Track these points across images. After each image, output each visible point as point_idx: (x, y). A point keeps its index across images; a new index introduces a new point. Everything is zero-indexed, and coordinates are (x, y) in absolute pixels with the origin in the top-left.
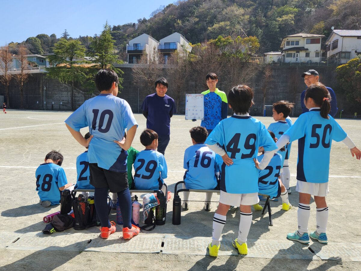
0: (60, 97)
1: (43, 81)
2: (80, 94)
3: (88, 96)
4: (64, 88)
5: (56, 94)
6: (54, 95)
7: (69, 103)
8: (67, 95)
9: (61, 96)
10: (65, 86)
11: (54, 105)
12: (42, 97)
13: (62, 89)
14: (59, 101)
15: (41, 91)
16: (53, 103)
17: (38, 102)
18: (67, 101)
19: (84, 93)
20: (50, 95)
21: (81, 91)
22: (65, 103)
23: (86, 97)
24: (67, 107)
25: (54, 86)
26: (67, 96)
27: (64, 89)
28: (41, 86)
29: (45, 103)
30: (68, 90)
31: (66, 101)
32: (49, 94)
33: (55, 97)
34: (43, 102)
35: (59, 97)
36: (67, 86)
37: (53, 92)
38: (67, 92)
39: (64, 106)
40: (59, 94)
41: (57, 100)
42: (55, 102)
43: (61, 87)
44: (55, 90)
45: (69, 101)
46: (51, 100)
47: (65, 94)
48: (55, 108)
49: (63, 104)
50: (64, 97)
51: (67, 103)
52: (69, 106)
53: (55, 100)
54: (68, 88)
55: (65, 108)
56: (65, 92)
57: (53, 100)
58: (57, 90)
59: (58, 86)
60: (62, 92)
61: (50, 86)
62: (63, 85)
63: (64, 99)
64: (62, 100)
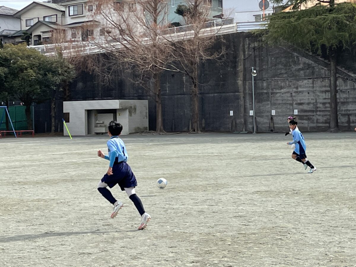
0: (291, 96)
1: (244, 55)
2: (349, 82)
4: (302, 69)
5: (281, 88)
6: (275, 91)
7: (317, 111)
8: (313, 87)
9: (295, 92)
10: (304, 63)
11: (274, 118)
12: (242, 98)
13: (297, 73)
14: (289, 107)
15: (240, 82)
16: (273, 113)
17: (232, 113)
18: (312, 105)
20: (265, 91)
21: (353, 75)
22: (306, 111)
24: (314, 123)
25: (275, 65)
26: (311, 89)
27: (302, 72)
28: (240, 68)
29: (251, 113)
30: (313, 73)
31: (308, 104)
32: (263, 89)
33: (278, 95)
34: (246, 111)
35: (289, 95)
36: (313, 63)
37: (273, 82)
38: (311, 81)
39: (304, 119)
40: (290, 86)
41: (285, 104)
42: (279, 110)
43: (294, 68)
44: (278, 77)
45: (318, 105)
46: (268, 104)
47: (307, 85)
48: (277, 126)
49: (300, 114)
50: (304, 93)
51: (313, 111)
52: (317, 120)
53: (279, 104)
54: (313, 67)
55: (306, 125)
56: (305, 79)
57: (274, 105)
58: (285, 75)
59: (285, 66)
60: (298, 81)
61: (264, 67)
62: (300, 59)
63: (303, 99)
64: (299, 102)
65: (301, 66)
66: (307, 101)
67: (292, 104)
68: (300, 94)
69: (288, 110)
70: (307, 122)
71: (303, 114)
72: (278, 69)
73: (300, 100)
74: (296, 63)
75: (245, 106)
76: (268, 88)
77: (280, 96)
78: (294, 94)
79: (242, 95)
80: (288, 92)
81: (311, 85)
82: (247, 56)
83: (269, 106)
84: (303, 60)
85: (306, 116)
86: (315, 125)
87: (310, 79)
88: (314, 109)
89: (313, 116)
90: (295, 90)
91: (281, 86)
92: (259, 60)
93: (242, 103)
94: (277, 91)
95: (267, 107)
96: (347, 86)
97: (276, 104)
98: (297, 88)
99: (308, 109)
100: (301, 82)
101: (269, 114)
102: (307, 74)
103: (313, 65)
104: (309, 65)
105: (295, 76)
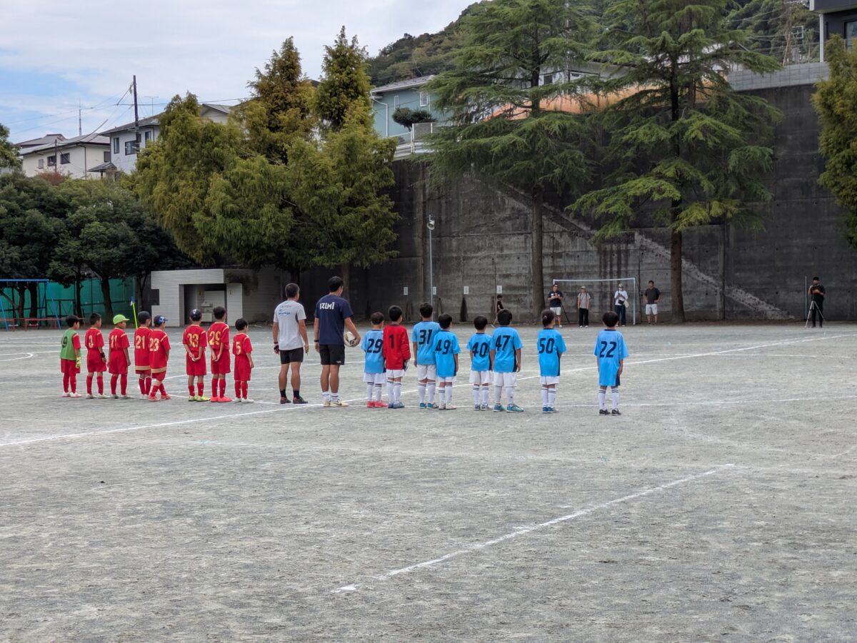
0: (493, 263)
1: (424, 195)
2: (579, 240)
3: (615, 247)
4: (509, 218)
5: (479, 249)
6: (469, 254)
8: (525, 248)
9: (499, 257)
10: (513, 208)
11: (468, 301)
12: (421, 267)
13: (502, 224)
14: (489, 280)
15: (418, 240)
16: (466, 290)
17: (406, 291)
18: (523, 278)
19: (595, 232)
20: (455, 255)
21: (585, 228)
22: (514, 288)
23: (605, 253)
24: (526, 308)
25: (470, 212)
26: (522, 251)
27: (509, 223)
28: (419, 215)
29: (434, 290)
30: (525, 225)
31: (518, 276)
32: (451, 251)
33: (474, 261)
34: (426, 288)
35: (489, 261)
36: (526, 208)
37: (466, 239)
38: (522, 238)
39: (511, 302)
40: (492, 247)
41: (484, 275)
42: (475, 287)
43: (498, 216)
44: (474, 231)
46: (458, 277)
47: (516, 245)
48: (472, 312)
50: (512, 258)
53: (475, 276)
54: (526, 215)
56: (514, 234)
57: (466, 277)
58: (484, 229)
59: (484, 213)
60: (503, 238)
61: (453, 215)
62: (507, 202)
63: (510, 268)
64: (504, 273)
65: (508, 213)
66: (515, 272)
67: (493, 277)
68: (507, 261)
69: (489, 287)
70: (516, 306)
71: (509, 292)
72: (474, 218)
73: (507, 270)
74: (501, 208)
75: (425, 278)
76: (458, 250)
77: (476, 263)
78: (496, 260)
79: (421, 260)
80: (488, 257)
81: (523, 245)
82: (427, 197)
83: (460, 280)
84: (511, 202)
85: (516, 296)
86: (528, 311)
87: (522, 234)
88: (527, 285)
89: (526, 295)
90: (498, 252)
91: (478, 247)
92: (446, 202)
93: (421, 273)
94: (473, 255)
95: (457, 281)
96: (576, 246)
97: (470, 276)
98: (502, 250)
99: (518, 285)
100: (507, 239)
101: (460, 293)
102: (516, 226)
103: (525, 212)
104: (519, 211)
105: (498, 230)
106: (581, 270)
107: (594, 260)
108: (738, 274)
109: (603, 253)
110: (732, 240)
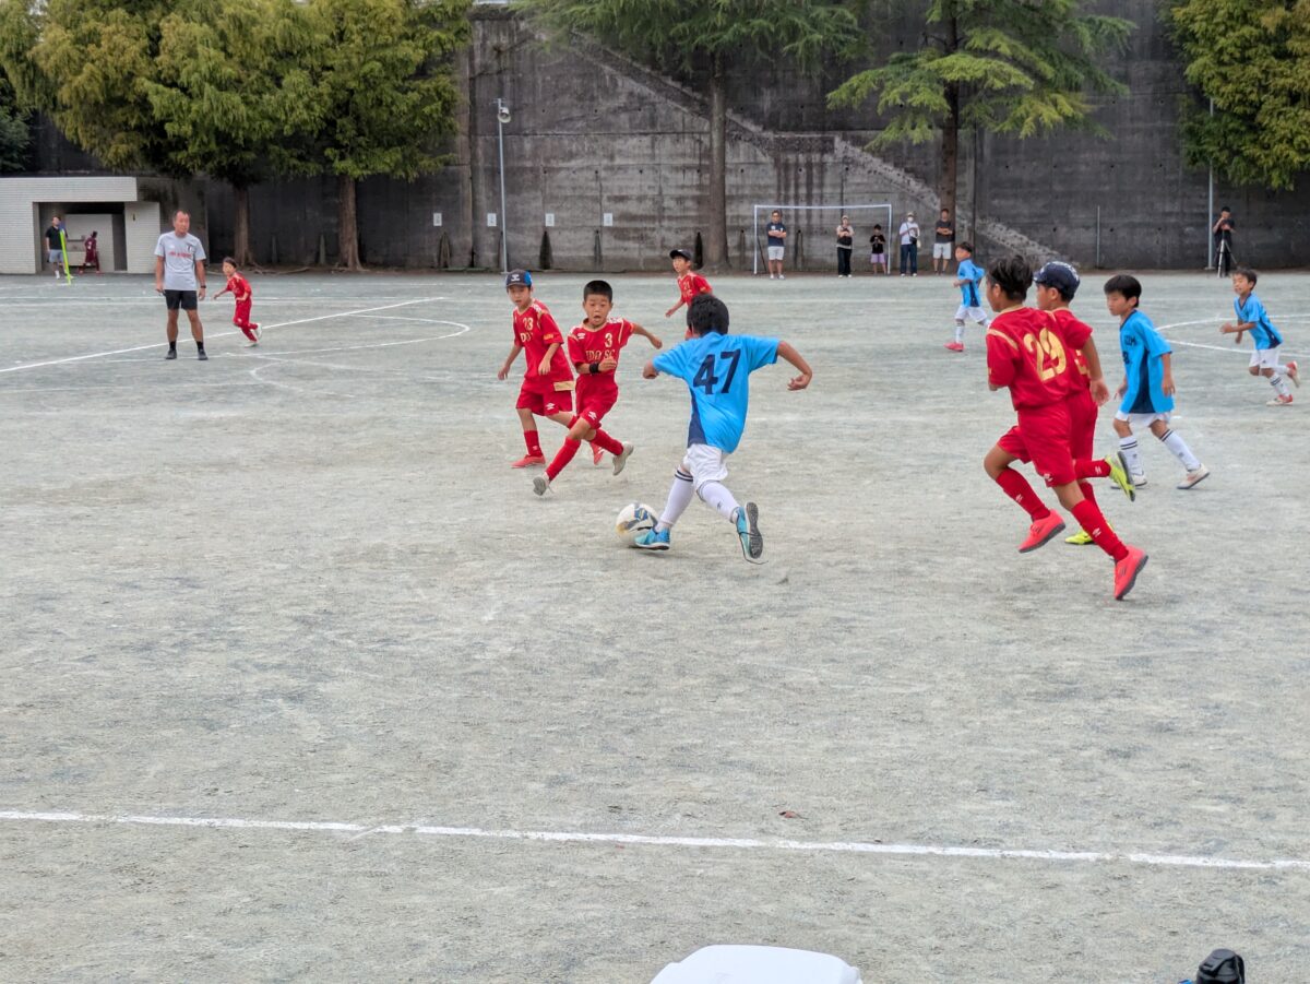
0: (597, 178)
1: (472, 67)
2: (743, 146)
3: (802, 158)
4: (625, 109)
5: (571, 156)
6: (554, 164)
7: (661, 218)
8: (653, 156)
9: (607, 168)
10: (631, 94)
11: (552, 235)
12: (467, 181)
13: (611, 118)
14: (590, 204)
15: (461, 139)
16: (550, 220)
17: (438, 219)
18: (649, 203)
19: (770, 135)
20: (529, 164)
21: (753, 128)
22: (633, 218)
23: (787, 166)
24: (653, 248)
25: (555, 96)
26: (647, 161)
27: (624, 117)
28: (462, 100)
29: (491, 220)
30: (652, 120)
31: (641, 199)
32: (521, 157)
33: (563, 174)
34: (477, 215)
35: (591, 175)
36: (653, 93)
37: (548, 139)
38: (647, 140)
39: (629, 239)
40: (594, 153)
41: (581, 197)
42: (565, 214)
43: (604, 105)
44: (562, 128)
45: (666, 204)
46: (535, 198)
47: (637, 151)
48: (561, 254)
49: (618, 224)
50: (630, 172)
51: (652, 218)
52: (663, 240)
53: (566, 198)
54: (653, 104)
55: (635, 254)
56: (632, 135)
57: (550, 200)
58: (580, 124)
59: (580, 98)
60: (614, 140)
61: (525, 101)
62: (620, 83)
63: (627, 187)
64: (617, 194)
65: (622, 100)
66: (635, 192)
67: (598, 200)
68: (620, 175)
69: (590, 215)
70: (637, 245)
71: (625, 224)
72: (562, 107)
73: (621, 189)
74: (610, 92)
75: (474, 201)
76: (535, 156)
77: (567, 177)
78: (603, 174)
79: (466, 171)
80: (589, 168)
81: (650, 151)
82: (478, 71)
83: (539, 203)
84: (628, 85)
85: (636, 230)
86: (657, 253)
87: (646, 134)
88: (656, 214)
89: (654, 229)
90: (605, 162)
91: (571, 152)
92: (513, 81)
93: (468, 192)
94: (561, 164)
95: (534, 204)
96: (738, 155)
97: (557, 198)
98: (612, 157)
99: (640, 212)
100: (621, 141)
101: (539, 224)
102: (637, 122)
103: (652, 100)
104: (641, 98)
105: (606, 127)
106: (747, 192)
107: (769, 177)
108: (996, 202)
109: (783, 168)
110: (987, 151)
